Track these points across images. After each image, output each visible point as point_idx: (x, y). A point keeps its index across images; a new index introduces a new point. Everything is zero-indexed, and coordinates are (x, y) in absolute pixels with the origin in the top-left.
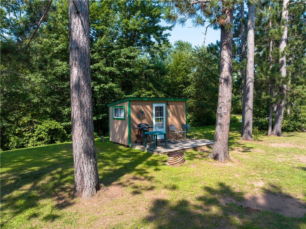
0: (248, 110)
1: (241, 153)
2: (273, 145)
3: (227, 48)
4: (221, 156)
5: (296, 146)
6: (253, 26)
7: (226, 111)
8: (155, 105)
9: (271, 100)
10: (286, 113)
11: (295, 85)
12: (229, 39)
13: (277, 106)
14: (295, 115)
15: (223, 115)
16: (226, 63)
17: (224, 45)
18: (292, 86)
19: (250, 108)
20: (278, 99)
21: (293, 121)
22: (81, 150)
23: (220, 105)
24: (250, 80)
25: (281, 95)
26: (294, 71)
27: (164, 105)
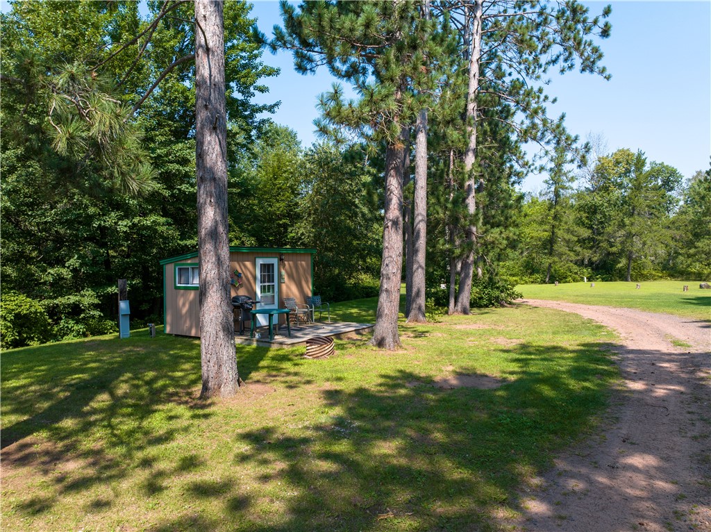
0: (417, 269)
1: (412, 339)
2: (458, 327)
3: (396, 174)
4: (389, 340)
5: (493, 327)
6: (424, 127)
7: (395, 271)
8: (260, 261)
9: (453, 253)
10: (475, 275)
11: (489, 226)
12: (399, 160)
13: (462, 263)
14: (489, 278)
15: (391, 276)
16: (395, 197)
17: (392, 169)
18: (484, 228)
19: (420, 266)
20: (463, 250)
21: (487, 288)
22: (219, 328)
23: (387, 262)
24: (420, 218)
25: (468, 245)
26: (487, 203)
27: (275, 261)
